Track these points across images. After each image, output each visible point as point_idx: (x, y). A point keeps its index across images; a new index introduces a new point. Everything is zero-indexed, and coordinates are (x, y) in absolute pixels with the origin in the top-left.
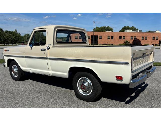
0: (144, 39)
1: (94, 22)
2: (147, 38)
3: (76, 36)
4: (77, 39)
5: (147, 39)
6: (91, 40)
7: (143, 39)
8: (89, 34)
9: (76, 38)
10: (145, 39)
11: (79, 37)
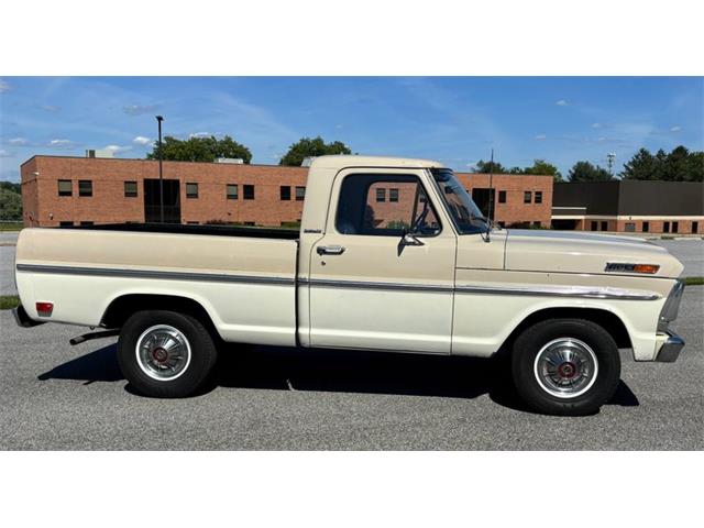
0: (387, 198)
1: (160, 119)
2: (397, 195)
3: (60, 181)
4: (69, 194)
5: (396, 200)
6: (146, 203)
7: (383, 200)
8: (133, 171)
9: (62, 194)
10: (391, 200)
11: (80, 186)
